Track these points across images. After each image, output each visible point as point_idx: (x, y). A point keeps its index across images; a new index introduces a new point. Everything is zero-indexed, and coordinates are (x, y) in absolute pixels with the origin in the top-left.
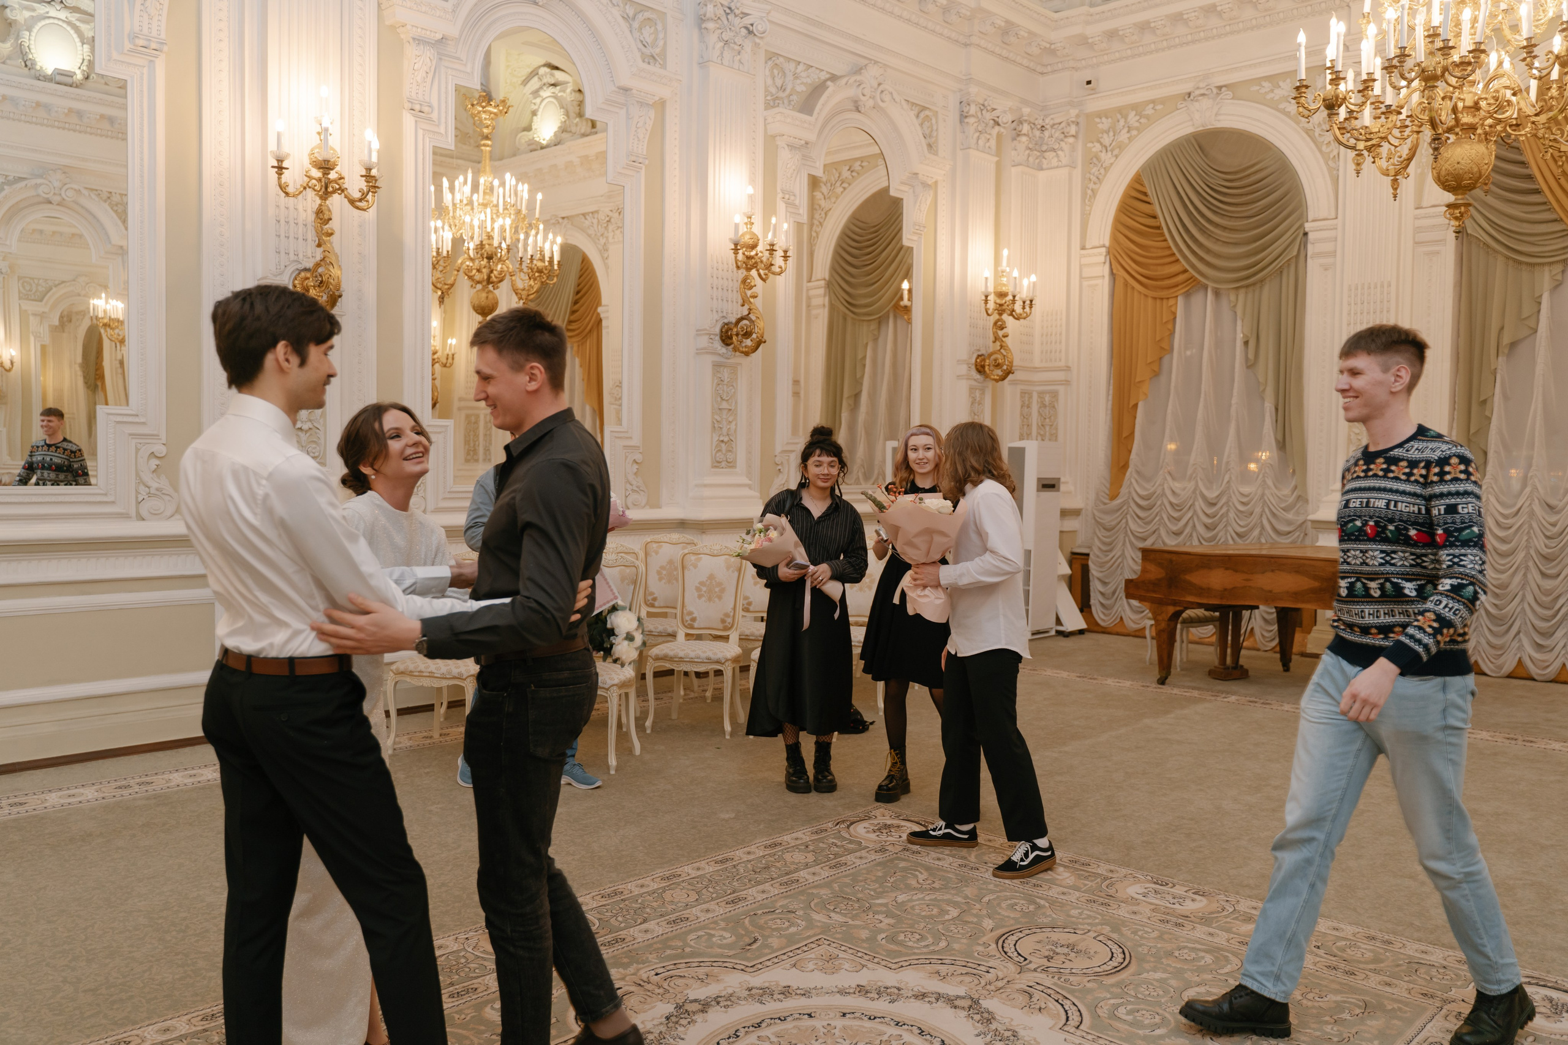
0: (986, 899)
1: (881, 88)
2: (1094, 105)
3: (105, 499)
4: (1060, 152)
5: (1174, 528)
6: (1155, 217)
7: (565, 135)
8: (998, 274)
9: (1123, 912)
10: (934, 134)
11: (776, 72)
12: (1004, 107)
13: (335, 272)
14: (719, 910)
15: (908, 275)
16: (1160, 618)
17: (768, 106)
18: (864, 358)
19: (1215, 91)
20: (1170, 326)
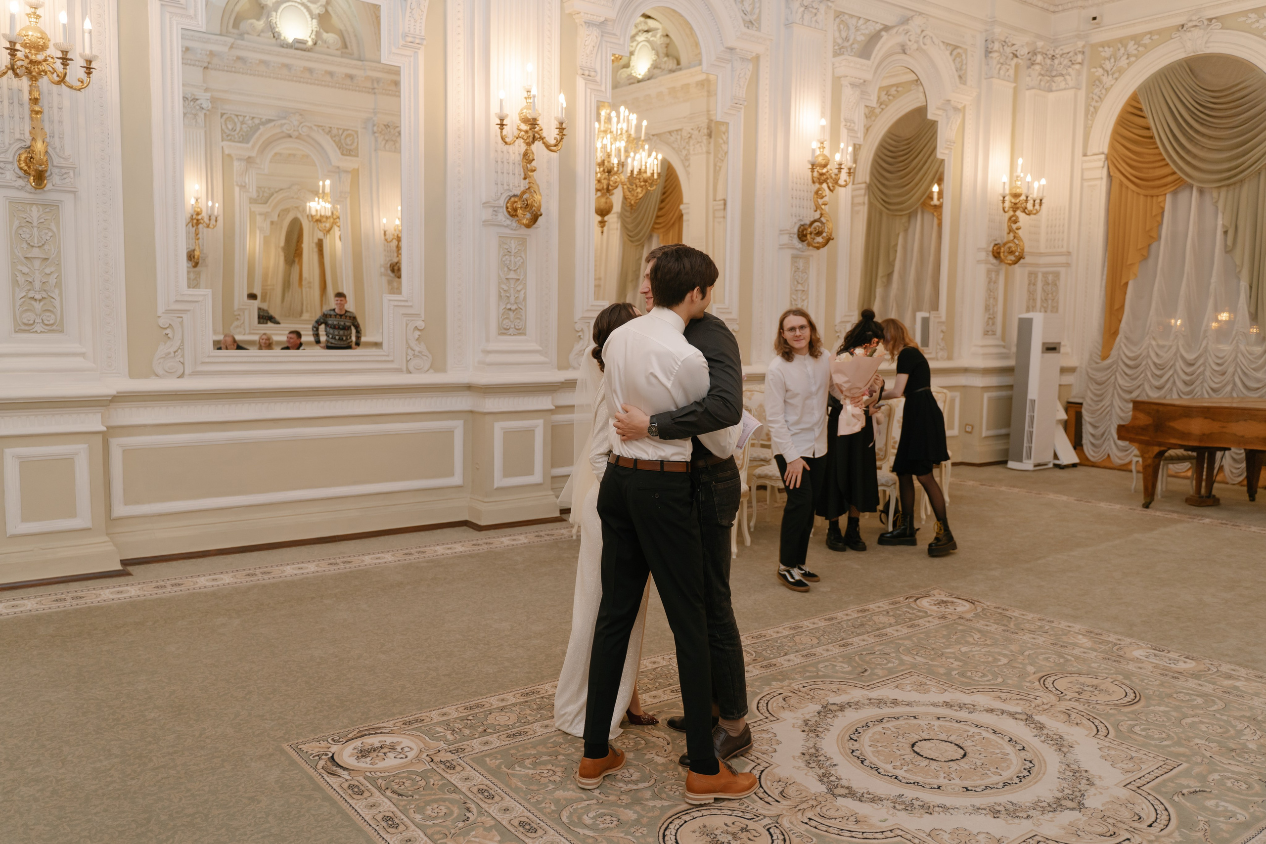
0: (1027, 653)
1: (924, 34)
2: (1099, 36)
3: (387, 359)
4: (1067, 77)
5: (1157, 384)
6: (1148, 129)
7: (657, 71)
8: (1013, 177)
9: (1131, 667)
10: (964, 67)
11: (842, 26)
12: (1022, 43)
13: (537, 197)
14: (836, 650)
15: (940, 181)
16: (1146, 456)
17: (836, 54)
18: (896, 245)
19: (1206, 22)
20: (1159, 219)
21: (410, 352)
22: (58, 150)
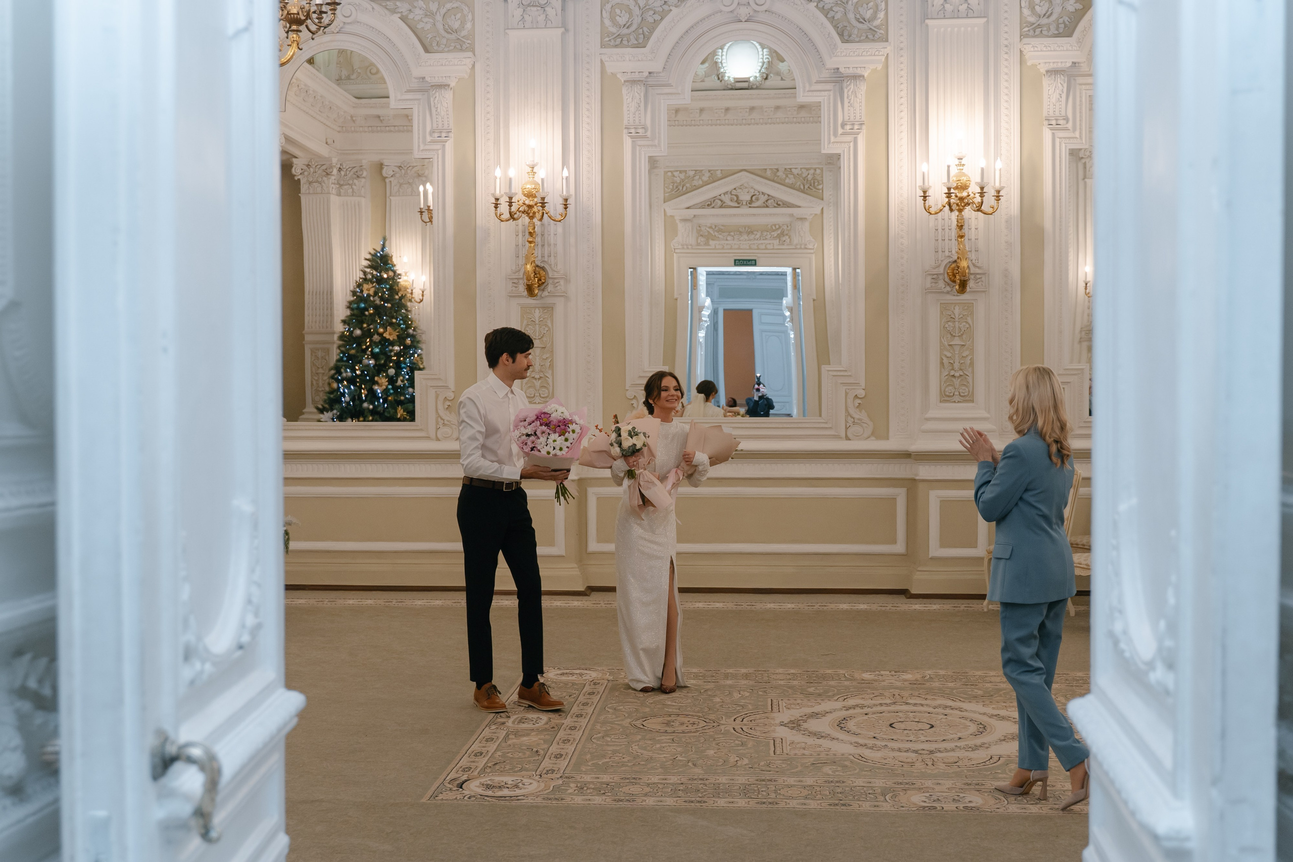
3: (826, 426)
21: (850, 420)
22: (553, 266)
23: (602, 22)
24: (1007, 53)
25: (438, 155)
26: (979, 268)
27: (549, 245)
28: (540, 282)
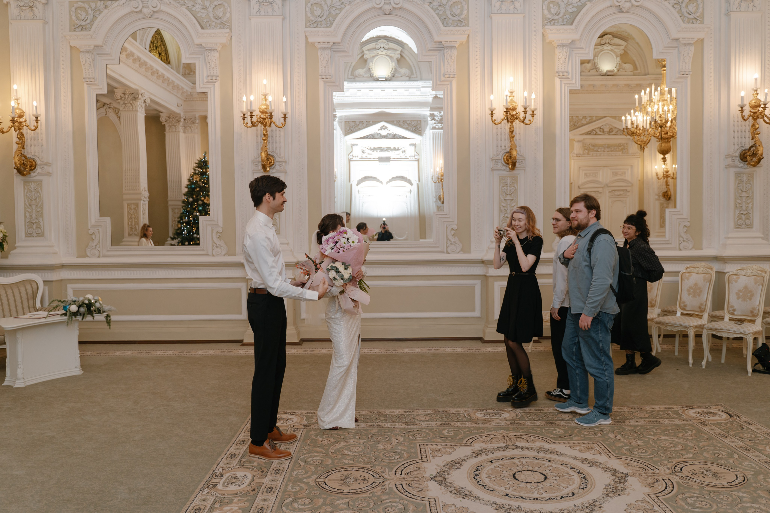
3: (435, 246)
13: (514, 152)
21: (449, 242)
22: (278, 155)
23: (306, 13)
24: (535, 35)
25: (211, 90)
26: (521, 156)
27: (276, 143)
28: (271, 164)
